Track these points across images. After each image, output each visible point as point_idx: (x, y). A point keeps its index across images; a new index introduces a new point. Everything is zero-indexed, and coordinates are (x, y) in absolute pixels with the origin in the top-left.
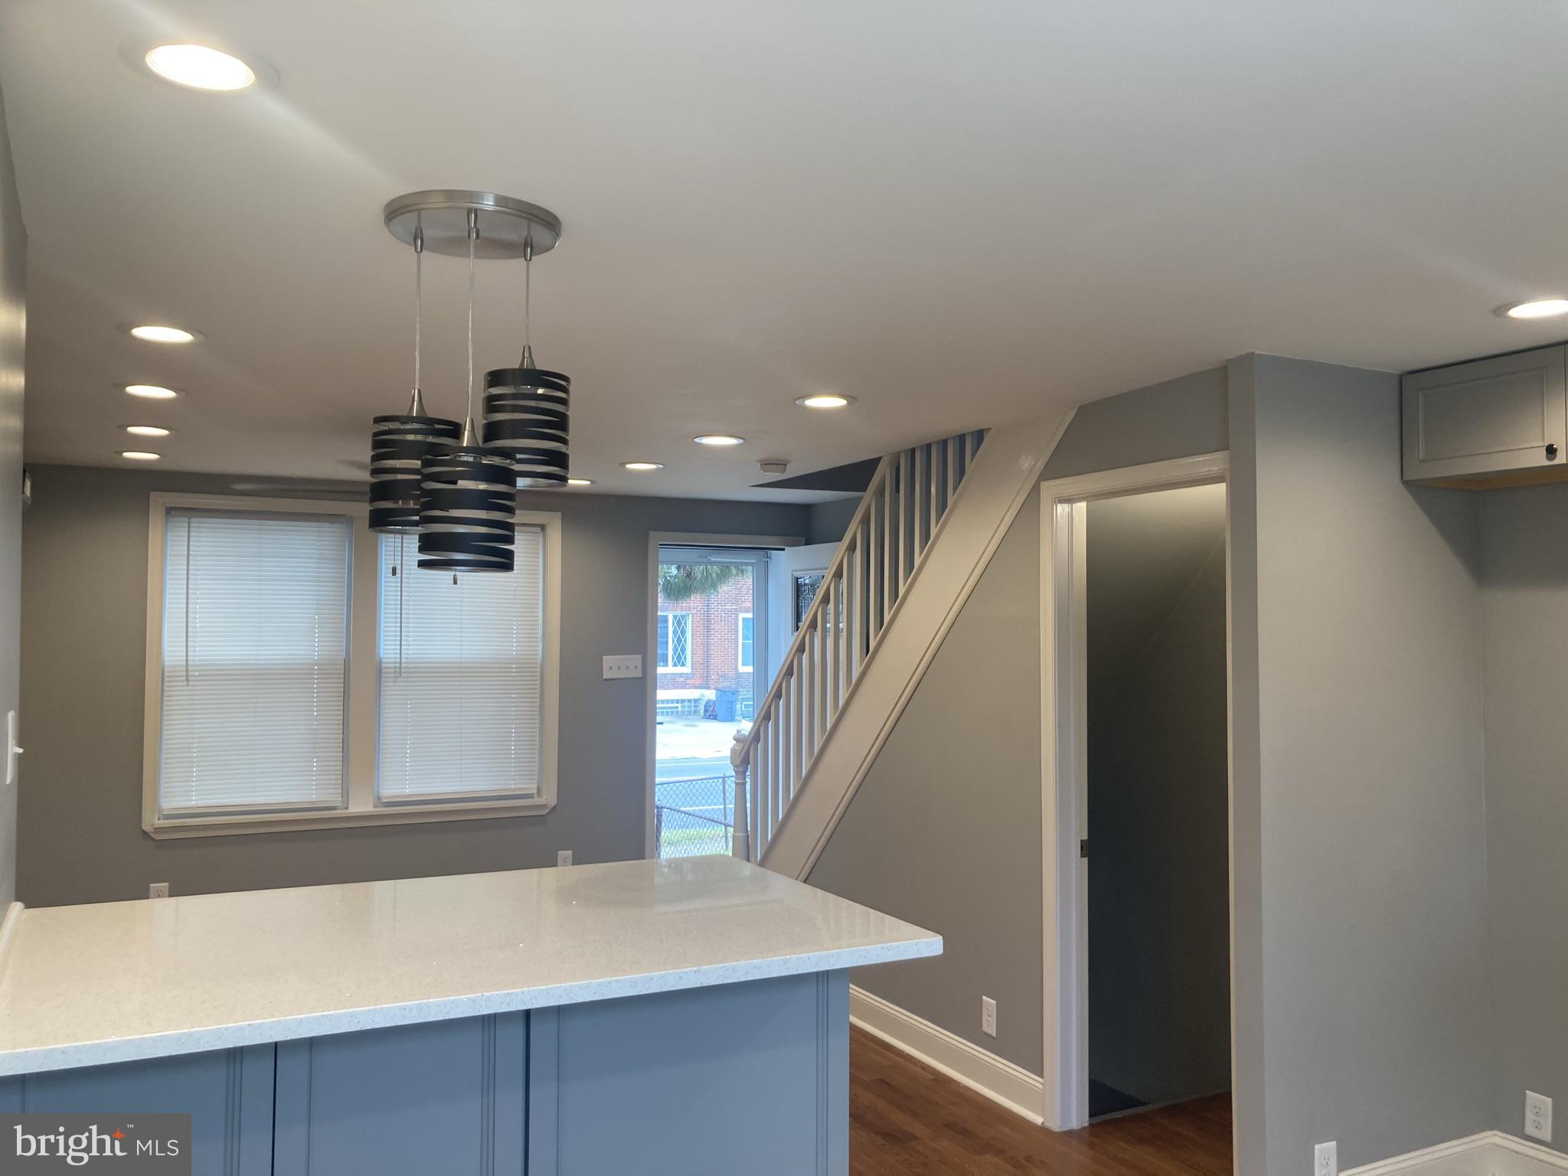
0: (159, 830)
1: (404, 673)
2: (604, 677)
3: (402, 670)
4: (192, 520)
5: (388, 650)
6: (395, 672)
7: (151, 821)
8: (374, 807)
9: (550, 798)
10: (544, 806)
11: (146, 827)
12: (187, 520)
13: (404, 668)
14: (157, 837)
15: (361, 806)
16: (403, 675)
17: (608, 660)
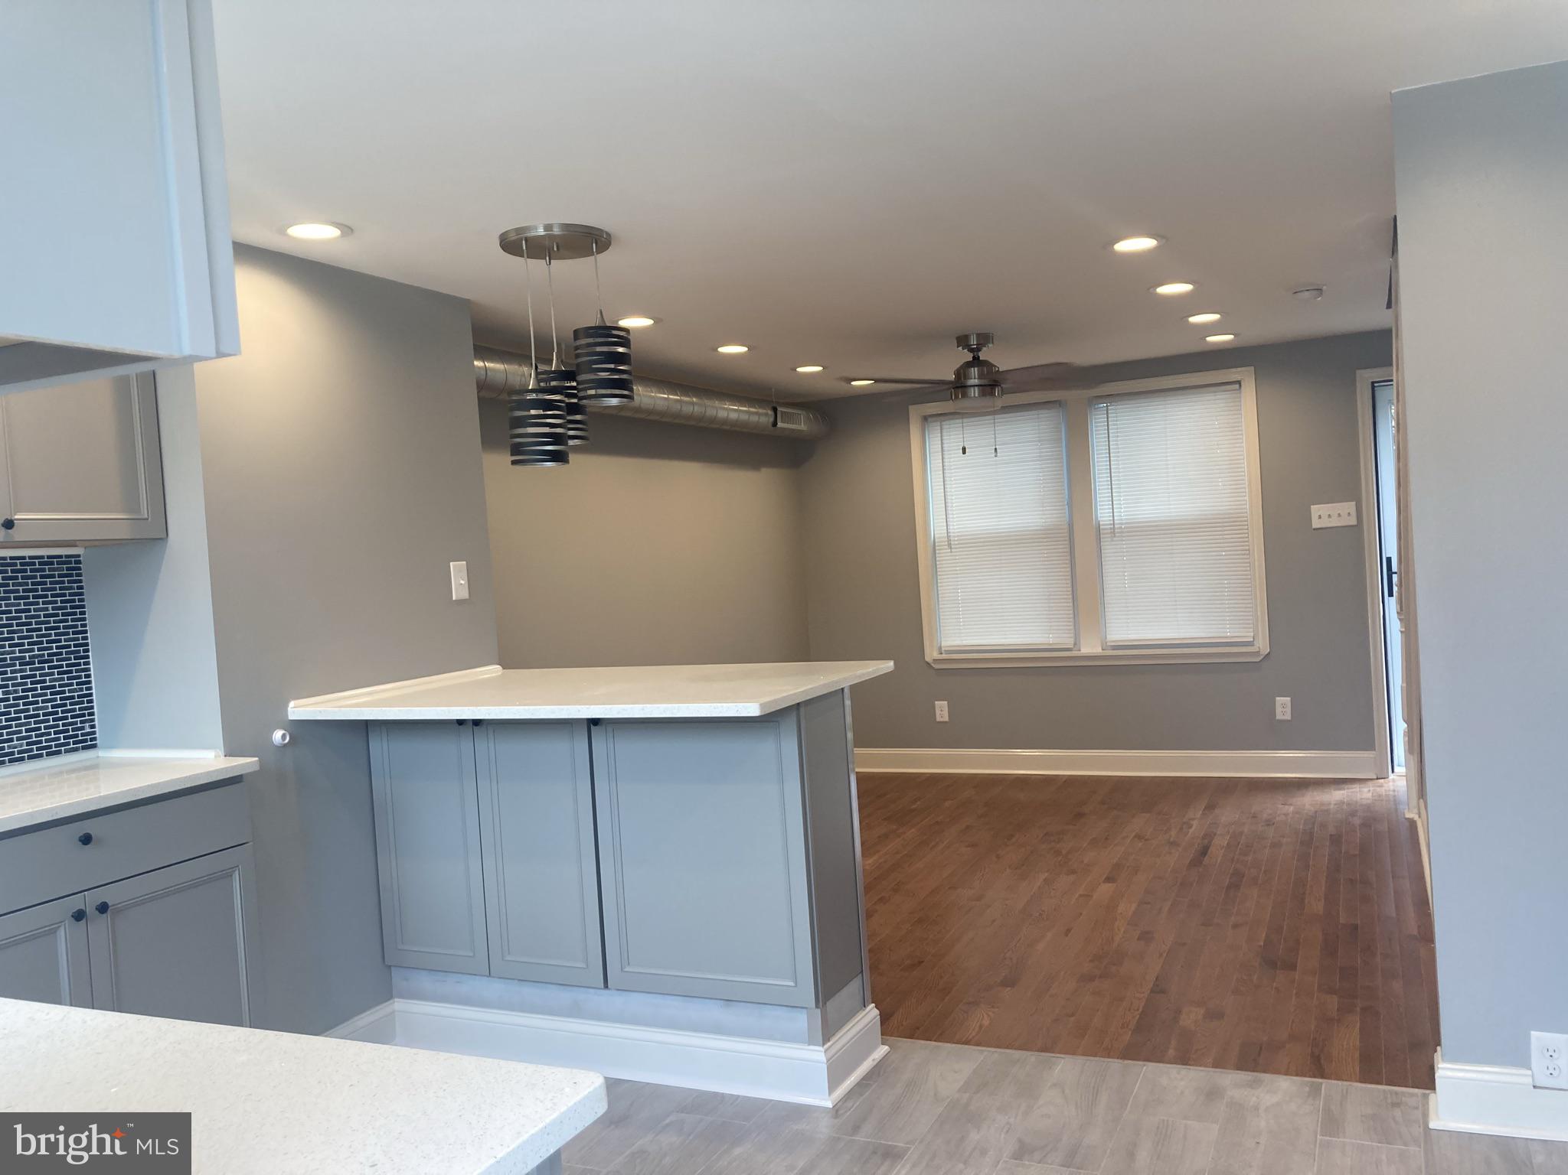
0: (935, 661)
1: (1118, 533)
2: (1314, 526)
3: (1116, 530)
4: (944, 423)
5: (1103, 514)
6: (1111, 533)
7: (931, 654)
8: (1103, 650)
9: (1263, 645)
10: (1258, 653)
11: (928, 659)
12: (939, 423)
13: (1118, 528)
14: (937, 666)
15: (1090, 647)
16: (1117, 535)
17: (1316, 510)
